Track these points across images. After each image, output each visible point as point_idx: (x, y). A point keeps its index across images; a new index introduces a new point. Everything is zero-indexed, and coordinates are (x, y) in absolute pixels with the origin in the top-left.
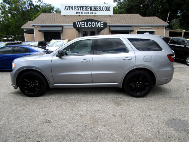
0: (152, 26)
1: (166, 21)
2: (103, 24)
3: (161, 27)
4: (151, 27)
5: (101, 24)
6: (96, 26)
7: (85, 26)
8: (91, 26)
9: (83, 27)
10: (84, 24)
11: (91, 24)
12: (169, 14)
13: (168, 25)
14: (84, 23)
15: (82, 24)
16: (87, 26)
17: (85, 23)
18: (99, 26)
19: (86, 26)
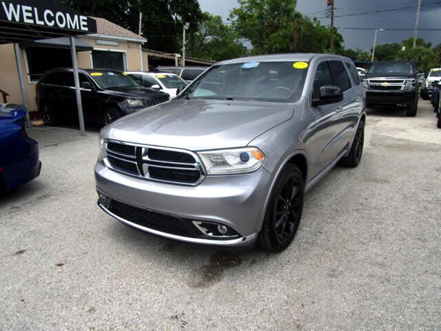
0: (119, 41)
1: (138, 33)
2: (85, 23)
3: (134, 45)
4: (117, 44)
5: (82, 23)
6: (69, 27)
7: (35, 21)
8: (53, 22)
9: (30, 25)
10: (30, 15)
11: (54, 19)
12: (141, 18)
13: (146, 41)
14: (30, 8)
15: (25, 14)
16: (42, 23)
17: (36, 9)
18: (78, 28)
19: (39, 22)
